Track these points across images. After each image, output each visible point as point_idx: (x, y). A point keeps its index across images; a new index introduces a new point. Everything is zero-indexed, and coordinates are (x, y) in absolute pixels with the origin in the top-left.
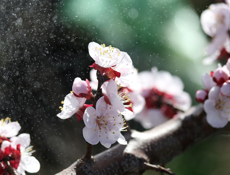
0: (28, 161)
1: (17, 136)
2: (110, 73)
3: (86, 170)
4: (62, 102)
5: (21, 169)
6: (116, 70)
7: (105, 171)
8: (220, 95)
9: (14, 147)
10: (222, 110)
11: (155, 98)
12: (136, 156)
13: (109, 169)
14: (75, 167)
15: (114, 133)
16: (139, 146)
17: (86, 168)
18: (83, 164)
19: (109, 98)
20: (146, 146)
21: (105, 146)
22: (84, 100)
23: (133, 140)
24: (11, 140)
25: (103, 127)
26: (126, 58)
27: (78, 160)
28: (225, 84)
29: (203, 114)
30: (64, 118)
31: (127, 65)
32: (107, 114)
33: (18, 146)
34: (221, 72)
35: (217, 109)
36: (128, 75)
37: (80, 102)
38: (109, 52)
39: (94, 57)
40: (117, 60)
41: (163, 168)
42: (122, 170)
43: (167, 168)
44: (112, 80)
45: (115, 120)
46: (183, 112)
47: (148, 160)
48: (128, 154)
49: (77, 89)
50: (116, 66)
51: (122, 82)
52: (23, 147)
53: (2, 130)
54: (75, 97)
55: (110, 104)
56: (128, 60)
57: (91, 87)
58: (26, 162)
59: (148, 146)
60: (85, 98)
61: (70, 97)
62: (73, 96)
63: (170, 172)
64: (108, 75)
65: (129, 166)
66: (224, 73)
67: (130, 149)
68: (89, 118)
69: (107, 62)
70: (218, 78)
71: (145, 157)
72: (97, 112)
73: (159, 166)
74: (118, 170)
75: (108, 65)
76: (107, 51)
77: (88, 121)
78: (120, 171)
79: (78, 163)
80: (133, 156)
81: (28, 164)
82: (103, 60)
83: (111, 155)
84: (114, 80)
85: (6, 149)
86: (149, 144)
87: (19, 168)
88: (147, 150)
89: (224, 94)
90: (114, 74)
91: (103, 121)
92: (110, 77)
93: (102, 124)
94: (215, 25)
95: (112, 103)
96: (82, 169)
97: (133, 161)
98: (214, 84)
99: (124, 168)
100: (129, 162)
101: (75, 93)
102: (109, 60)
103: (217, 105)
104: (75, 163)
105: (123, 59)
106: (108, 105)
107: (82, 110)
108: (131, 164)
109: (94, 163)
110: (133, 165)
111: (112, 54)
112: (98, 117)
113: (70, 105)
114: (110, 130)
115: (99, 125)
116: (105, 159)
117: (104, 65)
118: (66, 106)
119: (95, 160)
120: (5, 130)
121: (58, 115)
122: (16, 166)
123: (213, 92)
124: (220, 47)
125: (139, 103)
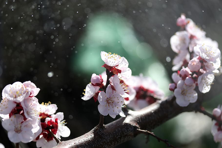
0: (62, 129)
1: (55, 114)
2: (115, 71)
3: (100, 133)
4: (84, 90)
5: (58, 135)
6: (118, 68)
7: (112, 134)
8: (184, 86)
9: (54, 120)
10: (185, 95)
11: (142, 93)
12: (132, 124)
13: (114, 132)
14: (93, 132)
15: (118, 108)
16: (133, 119)
17: (100, 132)
18: (98, 129)
19: (114, 87)
20: (138, 119)
21: (112, 117)
22: (98, 88)
23: (130, 115)
24: (52, 116)
25: (111, 105)
26: (125, 61)
27: (95, 127)
28: (187, 78)
29: (174, 98)
30: (86, 99)
31: (126, 65)
32: (113, 96)
33: (56, 120)
34: (184, 71)
35: (183, 94)
36: (126, 71)
37: (96, 89)
38: (114, 56)
39: (104, 60)
40: (119, 62)
41: (149, 132)
42: (123, 134)
43: (151, 132)
44: (116, 75)
45: (118, 100)
46: (160, 100)
47: (139, 128)
48: (127, 124)
49: (94, 80)
50: (119, 66)
51: (123, 77)
52: (59, 120)
53: (46, 109)
54: (93, 86)
55: (115, 90)
56: (125, 62)
57: (103, 79)
58: (61, 130)
59: (139, 119)
60: (99, 86)
61: (90, 86)
62: (91, 85)
63: (154, 134)
64: (113, 72)
65: (128, 131)
66: (186, 72)
67: (128, 120)
68: (102, 99)
69: (113, 62)
70: (183, 75)
71: (138, 126)
72: (107, 95)
73: (146, 131)
74: (121, 133)
75: (113, 65)
76: (113, 56)
77: (101, 100)
78: (122, 134)
79: (95, 129)
80: (130, 125)
81: (63, 131)
82: (110, 61)
83: (115, 124)
84: (117, 75)
85: (48, 122)
86: (140, 118)
87: (57, 134)
88: (138, 121)
89: (187, 84)
90: (117, 71)
91: (111, 100)
92: (115, 73)
93: (110, 102)
94: (180, 45)
95: (116, 89)
96: (98, 133)
97: (130, 128)
98: (181, 78)
99: (124, 132)
100: (127, 129)
101: (93, 83)
102: (114, 61)
103: (182, 92)
104: (93, 129)
105: (123, 61)
106: (114, 90)
107: (97, 94)
108: (128, 130)
109: (105, 129)
110: (130, 130)
111: (116, 58)
112: (107, 98)
113: (89, 91)
114: (115, 106)
115: (108, 103)
116: (112, 127)
117: (111, 64)
118: (87, 92)
119: (106, 127)
120: (48, 109)
121: (82, 98)
122: (55, 133)
123: (179, 84)
124: (183, 59)
125: (133, 93)
